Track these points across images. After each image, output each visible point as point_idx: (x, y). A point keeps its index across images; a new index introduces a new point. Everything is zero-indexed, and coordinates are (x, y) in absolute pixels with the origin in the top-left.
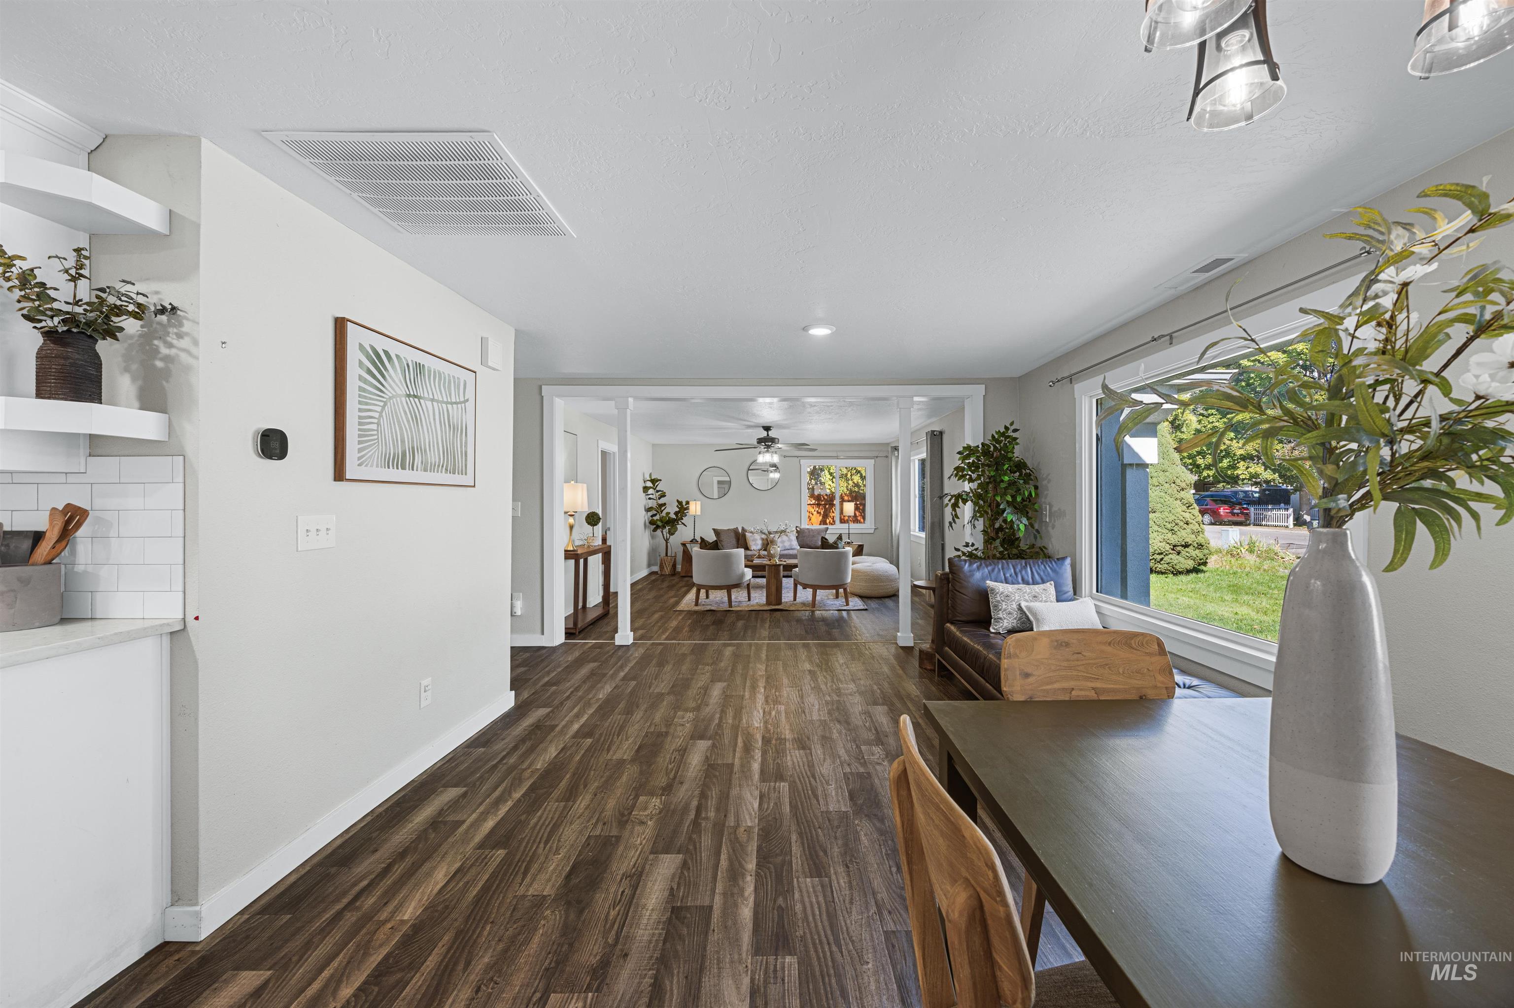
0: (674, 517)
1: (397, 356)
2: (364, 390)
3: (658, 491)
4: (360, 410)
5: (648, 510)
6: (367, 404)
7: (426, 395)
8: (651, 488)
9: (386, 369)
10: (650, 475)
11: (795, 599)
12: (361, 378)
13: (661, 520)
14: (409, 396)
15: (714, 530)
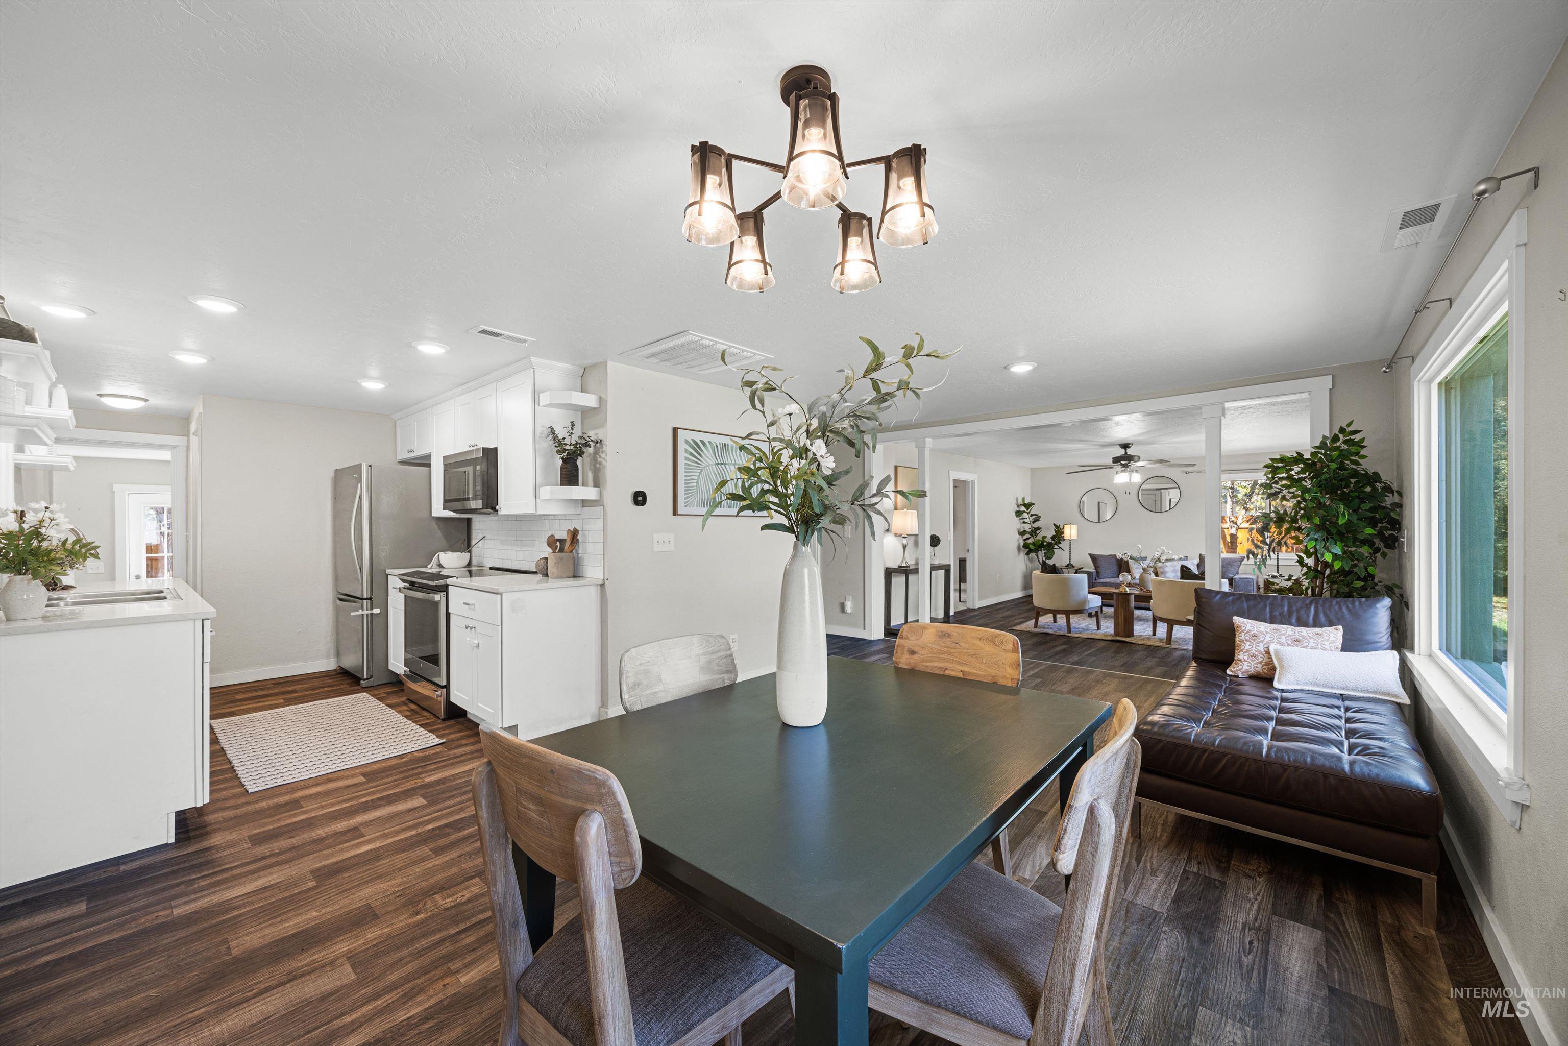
0: (1050, 540)
1: (710, 442)
2: (688, 465)
3: (1032, 515)
4: (686, 476)
5: (1022, 533)
6: (690, 472)
7: (730, 462)
8: (1024, 512)
9: (702, 451)
10: (1023, 499)
11: (1154, 634)
12: (686, 459)
13: (1034, 544)
14: (717, 464)
15: (1090, 555)
